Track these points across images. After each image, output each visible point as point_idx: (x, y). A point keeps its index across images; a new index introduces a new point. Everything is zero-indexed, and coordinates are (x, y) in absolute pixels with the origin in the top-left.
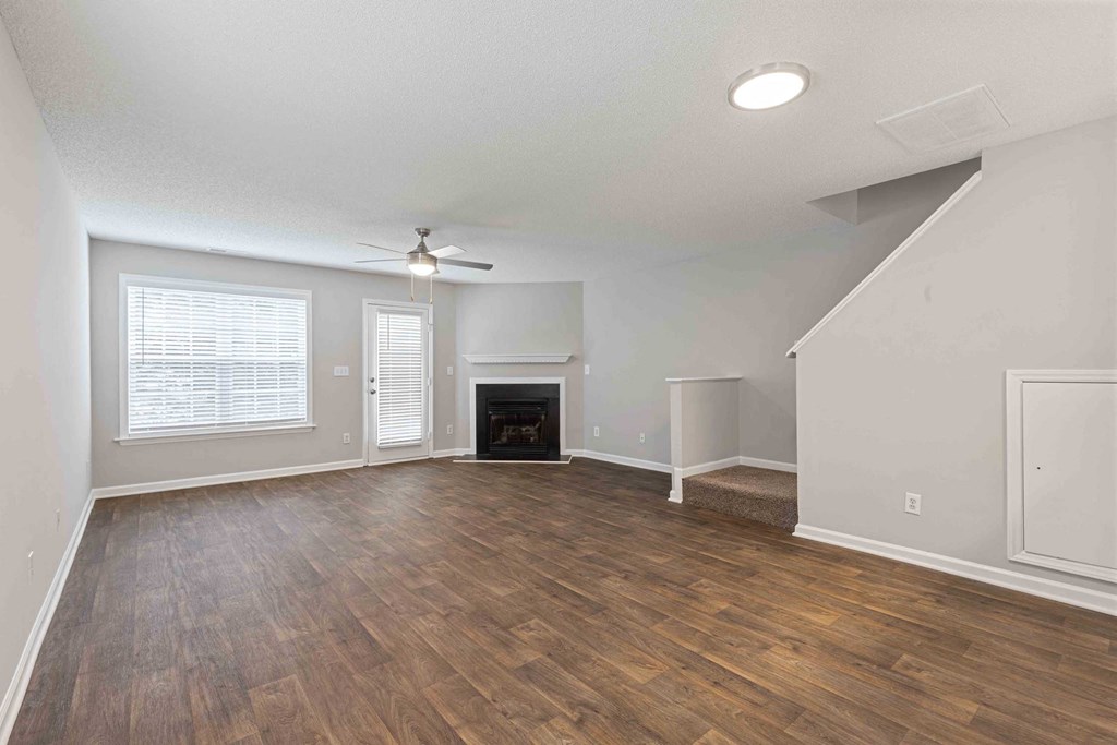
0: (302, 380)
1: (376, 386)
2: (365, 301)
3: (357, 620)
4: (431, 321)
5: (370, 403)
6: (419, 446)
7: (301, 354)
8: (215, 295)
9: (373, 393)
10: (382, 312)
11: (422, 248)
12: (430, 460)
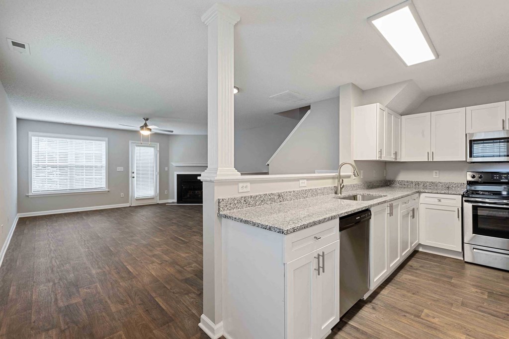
0: (104, 172)
1: (135, 175)
2: (130, 142)
3: (108, 247)
4: (158, 150)
5: (132, 182)
6: (153, 198)
7: (104, 163)
8: (68, 140)
9: (133, 177)
10: (137, 146)
11: (146, 125)
12: (158, 204)
